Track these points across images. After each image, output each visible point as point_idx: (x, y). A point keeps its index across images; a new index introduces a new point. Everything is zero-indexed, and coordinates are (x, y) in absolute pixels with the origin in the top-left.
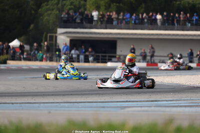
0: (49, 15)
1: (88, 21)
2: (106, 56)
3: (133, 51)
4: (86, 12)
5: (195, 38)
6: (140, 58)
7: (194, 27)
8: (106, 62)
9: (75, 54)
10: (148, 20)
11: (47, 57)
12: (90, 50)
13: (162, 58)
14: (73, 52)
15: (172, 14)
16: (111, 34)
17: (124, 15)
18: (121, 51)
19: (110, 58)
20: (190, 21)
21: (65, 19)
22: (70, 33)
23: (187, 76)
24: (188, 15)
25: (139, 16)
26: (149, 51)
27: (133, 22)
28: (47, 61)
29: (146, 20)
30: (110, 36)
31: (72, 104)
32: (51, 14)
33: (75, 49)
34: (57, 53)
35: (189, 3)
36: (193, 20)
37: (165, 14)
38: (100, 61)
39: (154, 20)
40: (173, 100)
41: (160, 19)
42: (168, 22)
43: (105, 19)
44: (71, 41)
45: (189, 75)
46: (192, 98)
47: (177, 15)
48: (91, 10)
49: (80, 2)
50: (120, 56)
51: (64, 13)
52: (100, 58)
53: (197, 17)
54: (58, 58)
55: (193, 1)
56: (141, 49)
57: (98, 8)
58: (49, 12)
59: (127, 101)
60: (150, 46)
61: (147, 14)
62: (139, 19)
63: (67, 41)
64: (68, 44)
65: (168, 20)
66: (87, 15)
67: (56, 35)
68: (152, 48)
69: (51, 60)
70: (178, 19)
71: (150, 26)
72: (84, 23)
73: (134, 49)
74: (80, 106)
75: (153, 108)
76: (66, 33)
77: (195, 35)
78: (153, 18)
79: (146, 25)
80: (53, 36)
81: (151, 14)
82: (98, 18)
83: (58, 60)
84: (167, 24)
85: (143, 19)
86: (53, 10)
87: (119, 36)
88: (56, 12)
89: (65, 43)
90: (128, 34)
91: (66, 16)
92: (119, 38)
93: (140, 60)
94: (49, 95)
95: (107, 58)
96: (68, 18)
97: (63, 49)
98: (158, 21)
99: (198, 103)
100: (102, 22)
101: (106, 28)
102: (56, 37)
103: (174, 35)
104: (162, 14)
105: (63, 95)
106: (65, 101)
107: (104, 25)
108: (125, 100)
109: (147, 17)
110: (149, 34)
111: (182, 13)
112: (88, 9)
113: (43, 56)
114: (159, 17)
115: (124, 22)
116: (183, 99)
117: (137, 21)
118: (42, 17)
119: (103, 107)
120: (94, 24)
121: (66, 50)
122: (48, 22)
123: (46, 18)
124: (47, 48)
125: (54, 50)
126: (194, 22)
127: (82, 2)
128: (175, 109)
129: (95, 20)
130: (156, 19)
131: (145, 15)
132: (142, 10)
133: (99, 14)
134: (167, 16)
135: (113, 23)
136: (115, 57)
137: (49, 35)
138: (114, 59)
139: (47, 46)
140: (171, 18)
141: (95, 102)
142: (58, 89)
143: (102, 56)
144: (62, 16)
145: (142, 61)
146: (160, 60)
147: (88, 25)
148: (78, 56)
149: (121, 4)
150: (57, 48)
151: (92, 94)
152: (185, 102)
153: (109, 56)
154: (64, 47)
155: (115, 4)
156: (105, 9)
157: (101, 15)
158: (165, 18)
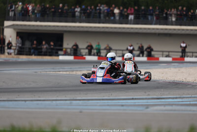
18: (68, 44)
22: (17, 25)
38: (48, 54)
50: (66, 49)
56: (87, 42)
64: (15, 36)
67: (3, 27)
76: (13, 25)
77: (141, 29)
87: (65, 29)
92: (66, 31)
93: (86, 53)
101: (53, 21)
102: (3, 29)
136: (62, 50)
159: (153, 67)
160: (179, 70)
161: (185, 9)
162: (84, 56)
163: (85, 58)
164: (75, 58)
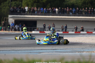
0: (4, 9)
1: (23, 12)
2: (32, 28)
3: (44, 26)
4: (22, 7)
5: (74, 20)
6: (48, 29)
7: (74, 14)
8: (32, 31)
9: (17, 27)
10: (51, 11)
11: (3, 28)
12: (24, 25)
13: (58, 29)
14: (16, 26)
15: (63, 8)
16: (34, 18)
17: (40, 9)
18: (39, 26)
19: (34, 29)
20: (71, 11)
21: (12, 11)
23: (70, 38)
24: (71, 9)
25: (47, 9)
26: (52, 26)
27: (45, 12)
28: (3, 30)
29: (50, 11)
30: (34, 19)
31: (16, 51)
32: (5, 8)
33: (17, 24)
34: (9, 27)
35: (71, 3)
36: (73, 11)
37: (60, 8)
39: (54, 11)
40: (64, 49)
41: (57, 11)
42: (61, 12)
43: (31, 11)
44: (15, 21)
45: (71, 37)
46: (72, 48)
47: (65, 9)
48: (25, 6)
49: (19, 3)
51: (12, 8)
52: (29, 29)
53: (75, 10)
54: (9, 29)
55: (73, 2)
56: (48, 25)
57: (28, 6)
58: (4, 7)
59: (42, 50)
60: (53, 23)
61: (51, 8)
62: (47, 11)
63: (13, 21)
64: (14, 22)
65: (61, 11)
66: (23, 9)
67: (8, 18)
68: (54, 24)
69: (6, 30)
70: (66, 10)
71: (52, 14)
72: (21, 12)
73: (45, 25)
74: (20, 52)
75: (54, 53)
76: (13, 17)
78: (54, 10)
79: (51, 13)
80: (6, 19)
81: (53, 8)
82: (28, 10)
83: (9, 30)
84: (60, 13)
85: (49, 11)
86: (6, 6)
88: (8, 7)
89: (12, 22)
90: (42, 18)
91: (13, 9)
92: (38, 20)
94: (5, 47)
95: (32, 29)
96: (13, 10)
97: (11, 25)
98: (56, 12)
99: (76, 50)
100: (30, 12)
101: (32, 15)
102: (8, 19)
103: (64, 18)
104: (58, 8)
105: (12, 47)
106: (13, 50)
107: (31, 13)
108: (41, 49)
109: (51, 10)
110: (52, 18)
111: (68, 8)
112: (23, 6)
113: (2, 28)
114: (57, 10)
115: (40, 12)
116: (68, 48)
117: (46, 12)
118: (1, 10)
119: (31, 52)
120: (26, 13)
121: (13, 26)
122: (4, 12)
123: (3, 10)
124: (3, 24)
125: (7, 25)
126: (73, 12)
127: (20, 3)
128: (64, 53)
129: (26, 11)
130: (55, 11)
131: (50, 9)
132: (49, 7)
133: (28, 8)
134: (60, 9)
135: (35, 13)
136: (36, 29)
137: (4, 18)
138: (35, 30)
139: (4, 23)
140: (62, 10)
141: (27, 50)
142: (9, 44)
143: (30, 28)
144: (11, 9)
145: (49, 30)
146: (58, 30)
147: (23, 14)
148: (19, 28)
149: (39, 4)
150: (9, 24)
151: (25, 46)
152: (70, 50)
153: (33, 28)
154: (12, 24)
155: (35, 3)
156: (31, 6)
157: (29, 9)
158: (60, 10)
159: (76, 36)
160: (88, 38)
161: (92, 9)
162: (45, 31)
163: (45, 32)
164: (40, 32)
